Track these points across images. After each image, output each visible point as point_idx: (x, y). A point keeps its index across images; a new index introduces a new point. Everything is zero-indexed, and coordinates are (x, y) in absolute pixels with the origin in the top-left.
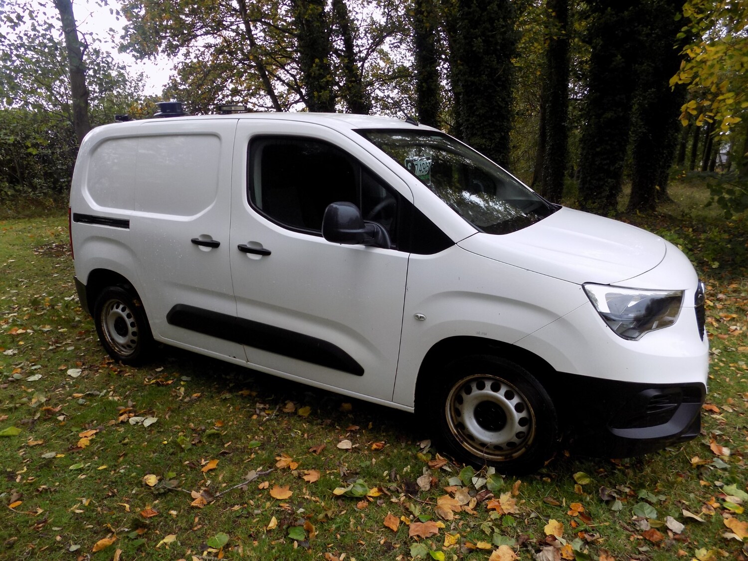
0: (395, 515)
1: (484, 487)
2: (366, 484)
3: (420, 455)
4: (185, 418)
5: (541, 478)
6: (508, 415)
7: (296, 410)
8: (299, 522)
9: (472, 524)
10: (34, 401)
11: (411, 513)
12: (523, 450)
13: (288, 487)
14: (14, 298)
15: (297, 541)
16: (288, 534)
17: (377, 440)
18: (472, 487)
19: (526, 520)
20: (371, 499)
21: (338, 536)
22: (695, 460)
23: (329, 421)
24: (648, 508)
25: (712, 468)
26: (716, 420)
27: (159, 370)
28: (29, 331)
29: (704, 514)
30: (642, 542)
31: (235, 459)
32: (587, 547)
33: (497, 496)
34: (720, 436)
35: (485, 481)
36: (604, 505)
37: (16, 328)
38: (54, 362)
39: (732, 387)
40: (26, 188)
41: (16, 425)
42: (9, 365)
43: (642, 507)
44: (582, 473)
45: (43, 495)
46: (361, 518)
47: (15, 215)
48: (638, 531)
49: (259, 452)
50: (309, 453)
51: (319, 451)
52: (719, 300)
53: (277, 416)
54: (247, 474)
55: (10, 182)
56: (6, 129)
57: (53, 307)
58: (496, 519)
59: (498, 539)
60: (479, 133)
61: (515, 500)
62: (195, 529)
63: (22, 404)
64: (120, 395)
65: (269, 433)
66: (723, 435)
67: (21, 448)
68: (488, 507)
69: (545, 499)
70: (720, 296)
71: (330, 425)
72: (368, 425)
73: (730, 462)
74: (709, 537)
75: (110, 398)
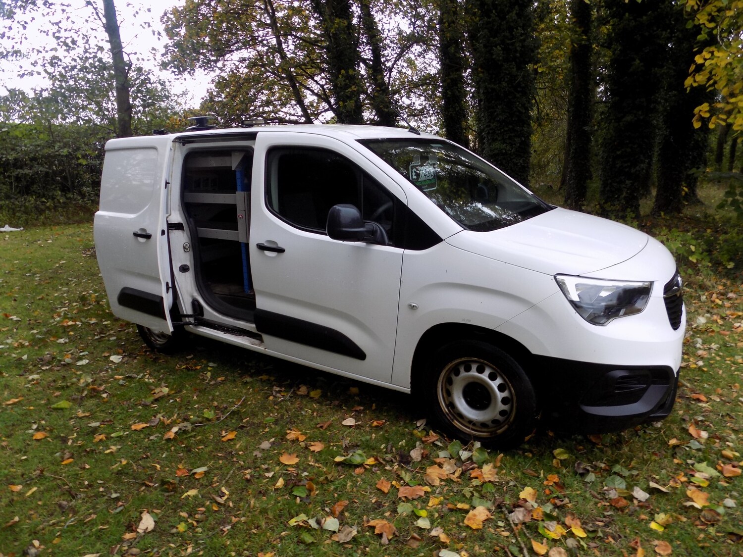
0: (388, 480)
1: (470, 459)
2: (364, 455)
3: (416, 432)
4: (210, 397)
5: (524, 453)
6: (492, 394)
7: (308, 393)
8: (302, 483)
9: (455, 490)
10: (82, 381)
11: (402, 479)
12: (506, 426)
13: (295, 455)
14: (65, 295)
15: (300, 497)
16: (292, 492)
17: (378, 419)
18: (459, 459)
19: (505, 488)
20: (368, 467)
21: (336, 495)
22: (673, 442)
23: (337, 403)
24: (618, 480)
25: (687, 449)
26: (702, 407)
27: (189, 357)
28: (78, 323)
29: (671, 486)
30: (608, 508)
31: (252, 432)
32: (556, 510)
33: (480, 467)
34: (701, 421)
35: (471, 454)
36: (578, 476)
37: (67, 320)
38: (99, 350)
39: (724, 379)
40: (75, 196)
41: (67, 400)
42: (61, 352)
43: (613, 480)
44: (562, 450)
45: (90, 455)
46: (357, 482)
47: (66, 220)
48: (606, 499)
49: (273, 426)
50: (316, 428)
51: (325, 426)
52: (729, 299)
53: (291, 397)
54: (260, 444)
55: (62, 191)
56: (59, 142)
57: (98, 302)
58: (477, 486)
59: (476, 501)
60: (499, 138)
61: (496, 470)
62: (214, 486)
63: (73, 384)
64: (155, 378)
65: (283, 411)
66: (705, 421)
67: (72, 418)
68: (472, 476)
69: (524, 471)
70: (731, 295)
71: (337, 406)
72: (371, 406)
73: (706, 443)
74: (671, 505)
75: (146, 380)
